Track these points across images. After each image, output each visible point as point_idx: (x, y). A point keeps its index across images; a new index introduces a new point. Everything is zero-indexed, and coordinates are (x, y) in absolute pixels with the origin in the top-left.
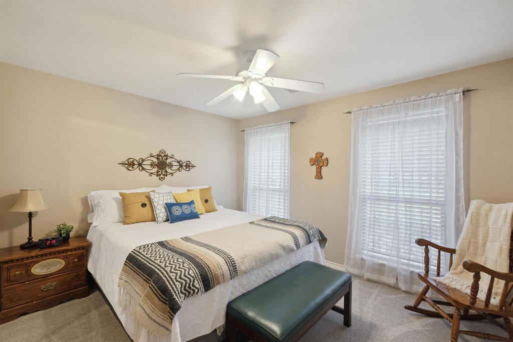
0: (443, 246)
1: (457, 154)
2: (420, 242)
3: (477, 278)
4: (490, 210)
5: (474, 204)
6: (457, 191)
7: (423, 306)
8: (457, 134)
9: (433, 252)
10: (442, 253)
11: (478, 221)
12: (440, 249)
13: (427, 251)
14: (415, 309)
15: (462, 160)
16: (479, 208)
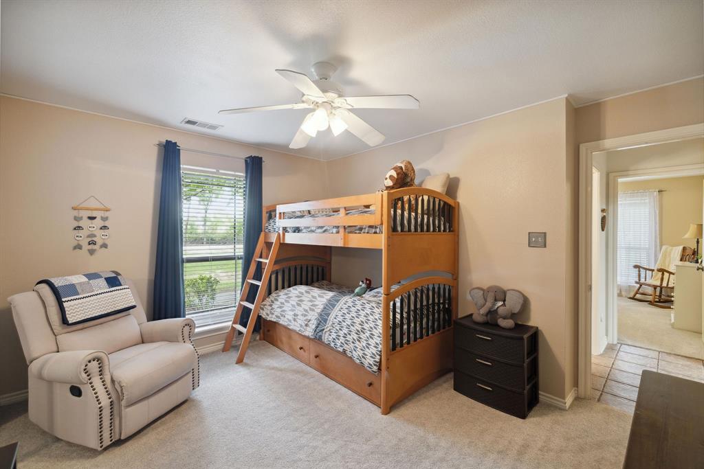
0: (648, 267)
1: (656, 223)
2: (636, 267)
3: (663, 274)
4: (672, 250)
5: (664, 247)
6: (656, 241)
7: (638, 296)
8: (655, 212)
9: (643, 272)
10: (647, 271)
11: (666, 255)
12: (646, 269)
13: (639, 271)
14: (633, 298)
15: (658, 225)
16: (667, 248)
